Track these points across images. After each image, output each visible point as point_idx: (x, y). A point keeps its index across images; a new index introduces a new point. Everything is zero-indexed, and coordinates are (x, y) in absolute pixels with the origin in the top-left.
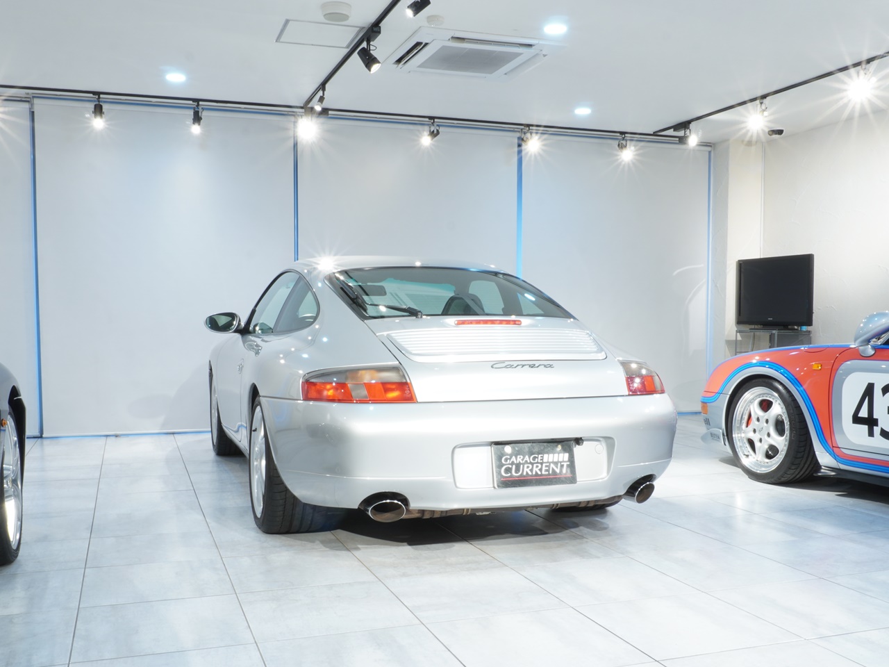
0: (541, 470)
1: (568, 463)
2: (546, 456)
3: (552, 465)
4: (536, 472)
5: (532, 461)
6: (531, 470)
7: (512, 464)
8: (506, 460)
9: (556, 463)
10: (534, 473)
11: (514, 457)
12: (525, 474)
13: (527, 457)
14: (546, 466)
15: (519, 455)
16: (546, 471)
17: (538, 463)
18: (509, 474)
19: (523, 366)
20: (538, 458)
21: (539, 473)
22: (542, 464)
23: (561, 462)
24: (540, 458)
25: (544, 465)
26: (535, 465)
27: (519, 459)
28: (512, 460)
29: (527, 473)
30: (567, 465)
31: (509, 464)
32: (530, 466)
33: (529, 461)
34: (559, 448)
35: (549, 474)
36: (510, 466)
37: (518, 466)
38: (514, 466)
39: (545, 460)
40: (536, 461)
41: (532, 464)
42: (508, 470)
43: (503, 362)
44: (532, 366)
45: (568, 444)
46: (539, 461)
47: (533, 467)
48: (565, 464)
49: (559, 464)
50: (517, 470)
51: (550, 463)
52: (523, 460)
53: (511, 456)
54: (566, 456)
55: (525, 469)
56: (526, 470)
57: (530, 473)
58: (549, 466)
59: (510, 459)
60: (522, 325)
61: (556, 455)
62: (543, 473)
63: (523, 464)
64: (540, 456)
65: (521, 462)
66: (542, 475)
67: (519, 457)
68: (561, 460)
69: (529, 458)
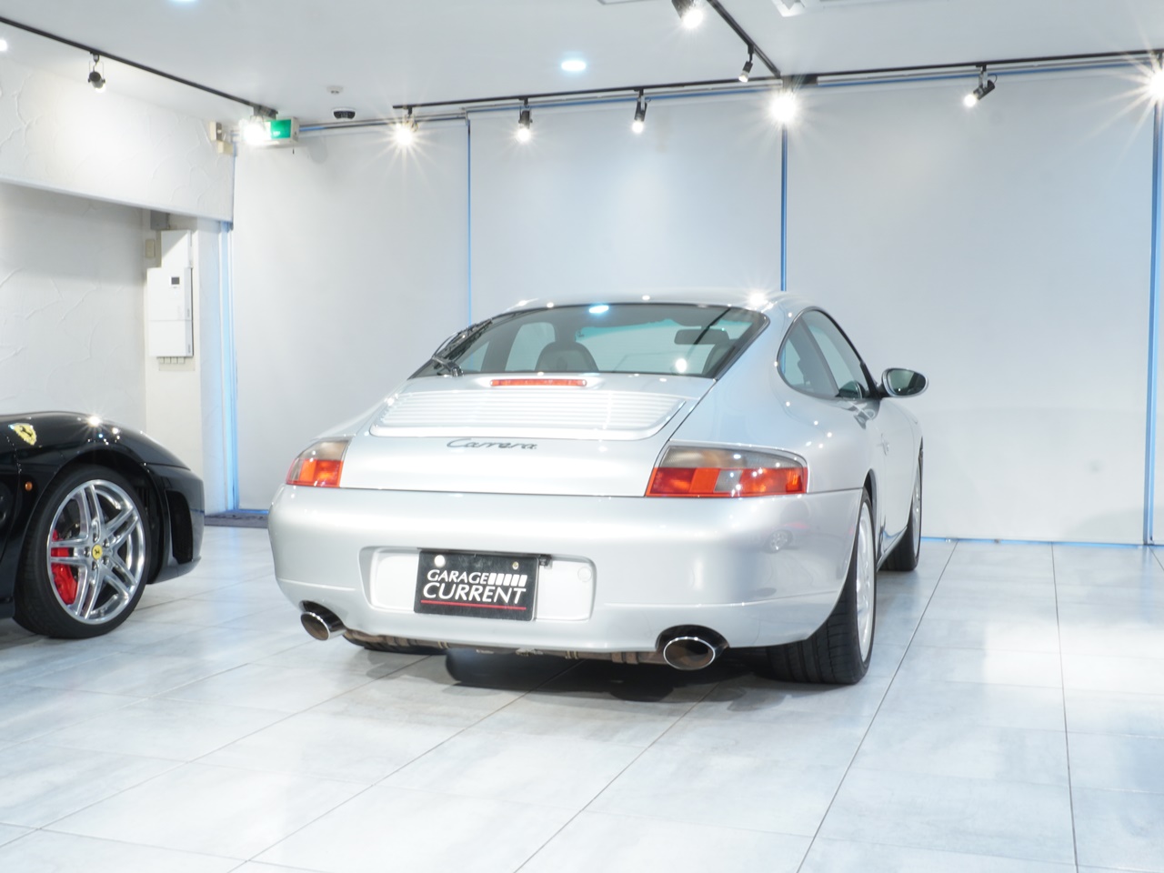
0: (481, 595)
1: (525, 590)
2: (493, 575)
3: (499, 590)
4: (474, 597)
5: (471, 581)
6: (467, 594)
7: (442, 581)
8: (433, 575)
9: (505, 589)
10: (470, 599)
11: (445, 572)
12: (457, 598)
13: (465, 574)
14: (490, 591)
15: (454, 570)
16: (488, 597)
17: (479, 584)
18: (434, 596)
19: (491, 445)
20: (480, 577)
21: (478, 599)
22: (484, 586)
23: (513, 587)
24: (483, 577)
25: (488, 588)
26: (474, 587)
27: (454, 575)
28: (442, 576)
29: (460, 597)
30: (522, 593)
31: (437, 581)
32: (467, 587)
33: (466, 581)
34: (516, 566)
35: (492, 603)
36: (438, 585)
37: (449, 586)
38: (443, 585)
39: (491, 581)
40: (477, 582)
41: (471, 585)
42: (434, 590)
43: (469, 438)
44: (501, 446)
45: (530, 563)
46: (482, 582)
47: (470, 590)
48: (519, 591)
49: (510, 590)
50: (446, 592)
51: (497, 587)
52: (457, 578)
53: (442, 570)
54: (524, 578)
55: (459, 591)
56: (460, 593)
57: (465, 598)
58: (494, 592)
59: (440, 575)
60: (588, 386)
61: (509, 576)
62: (485, 599)
63: (457, 584)
64: (484, 574)
65: (455, 580)
66: (481, 602)
67: (453, 572)
68: (514, 584)
69: (468, 575)
